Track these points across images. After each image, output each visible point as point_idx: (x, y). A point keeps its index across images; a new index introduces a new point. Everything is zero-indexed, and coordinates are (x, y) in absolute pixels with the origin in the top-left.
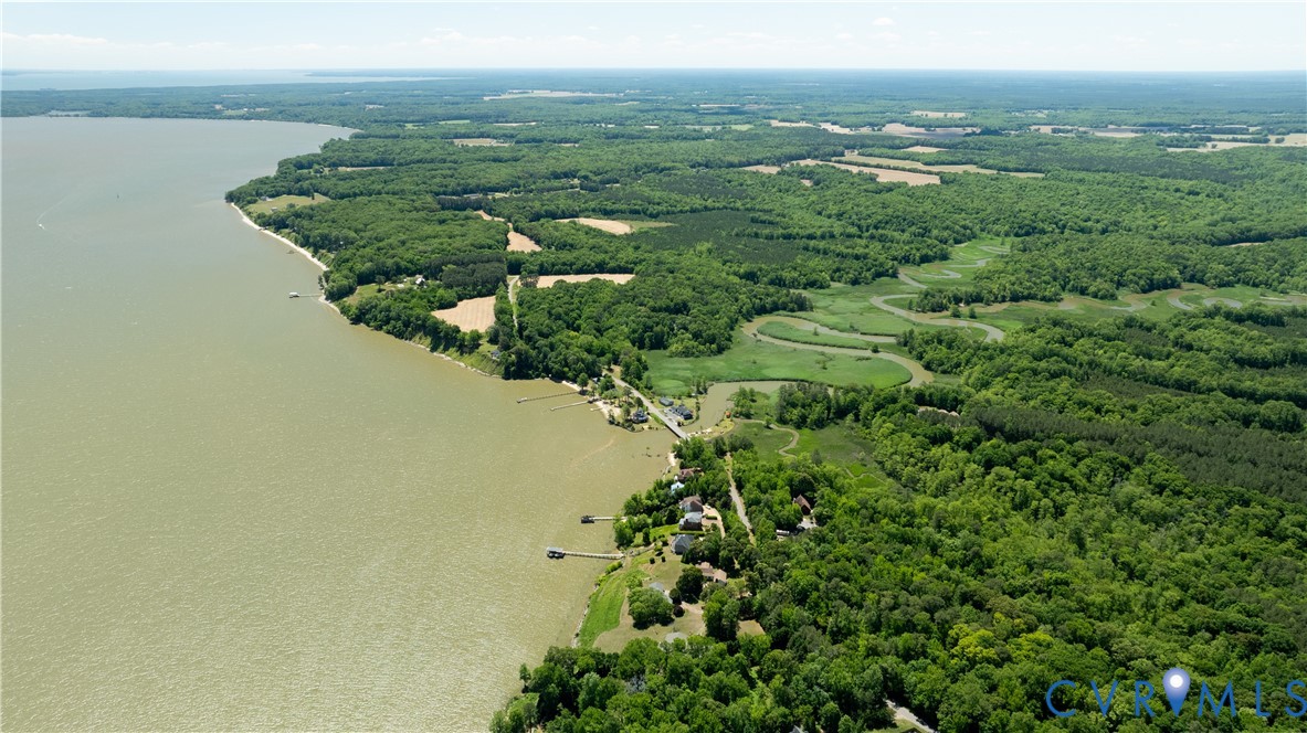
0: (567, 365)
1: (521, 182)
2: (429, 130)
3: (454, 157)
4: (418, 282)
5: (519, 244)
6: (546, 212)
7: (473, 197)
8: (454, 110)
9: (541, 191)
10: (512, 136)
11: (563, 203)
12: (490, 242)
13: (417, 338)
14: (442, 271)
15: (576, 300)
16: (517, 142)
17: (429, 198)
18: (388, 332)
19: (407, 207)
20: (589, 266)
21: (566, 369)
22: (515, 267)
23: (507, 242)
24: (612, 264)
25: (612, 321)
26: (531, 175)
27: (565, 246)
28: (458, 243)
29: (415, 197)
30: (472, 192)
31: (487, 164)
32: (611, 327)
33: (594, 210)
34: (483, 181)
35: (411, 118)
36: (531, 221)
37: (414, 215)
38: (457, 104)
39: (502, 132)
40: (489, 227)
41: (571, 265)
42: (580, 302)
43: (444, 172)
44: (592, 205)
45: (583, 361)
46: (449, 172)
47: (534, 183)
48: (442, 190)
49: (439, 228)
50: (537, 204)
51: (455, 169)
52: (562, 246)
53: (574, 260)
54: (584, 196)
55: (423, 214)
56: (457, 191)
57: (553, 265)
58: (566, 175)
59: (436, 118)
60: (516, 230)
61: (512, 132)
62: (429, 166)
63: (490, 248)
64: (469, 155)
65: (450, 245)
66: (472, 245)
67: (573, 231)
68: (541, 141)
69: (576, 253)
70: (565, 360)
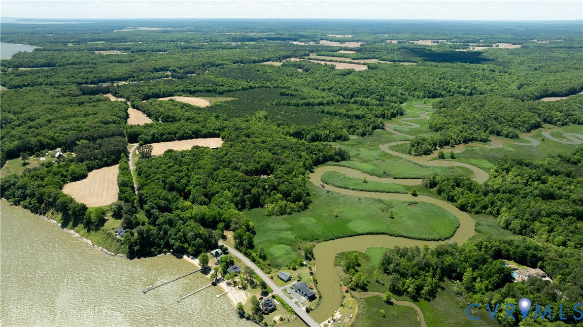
0: (186, 241)
1: (135, 75)
2: (82, 46)
3: (94, 60)
4: (56, 156)
5: (137, 118)
6: (152, 93)
7: (104, 85)
8: (97, 37)
9: (148, 79)
10: (129, 49)
11: (163, 88)
12: (114, 118)
13: (49, 213)
14: (76, 145)
15: (184, 168)
16: (132, 52)
17: (74, 87)
18: (25, 207)
19: (57, 94)
20: (188, 133)
21: (186, 245)
22: (133, 139)
23: (127, 116)
24: (204, 131)
25: (216, 187)
26: (141, 70)
27: (168, 118)
28: (90, 121)
29: (64, 87)
30: (104, 81)
31: (113, 64)
32: (217, 192)
33: (183, 91)
34: (111, 75)
35: (71, 41)
36: (143, 100)
37: (62, 100)
38: (99, 33)
39: (123, 47)
40: (113, 106)
41: (175, 133)
42: (188, 169)
43: (86, 70)
44: (181, 87)
45: (200, 236)
46: (90, 70)
47: (143, 75)
48: (84, 81)
49: (77, 109)
50: (146, 88)
51: (94, 68)
52: (166, 119)
53: (176, 130)
54: (175, 82)
55: (67, 98)
56: (94, 81)
57: (162, 135)
58: (162, 69)
59: (86, 41)
60: (134, 107)
61: (129, 47)
62: (77, 66)
63: (114, 122)
64: (103, 60)
65: (84, 122)
66: (101, 122)
67: (172, 107)
68: (145, 51)
69: (177, 124)
70: (185, 236)
